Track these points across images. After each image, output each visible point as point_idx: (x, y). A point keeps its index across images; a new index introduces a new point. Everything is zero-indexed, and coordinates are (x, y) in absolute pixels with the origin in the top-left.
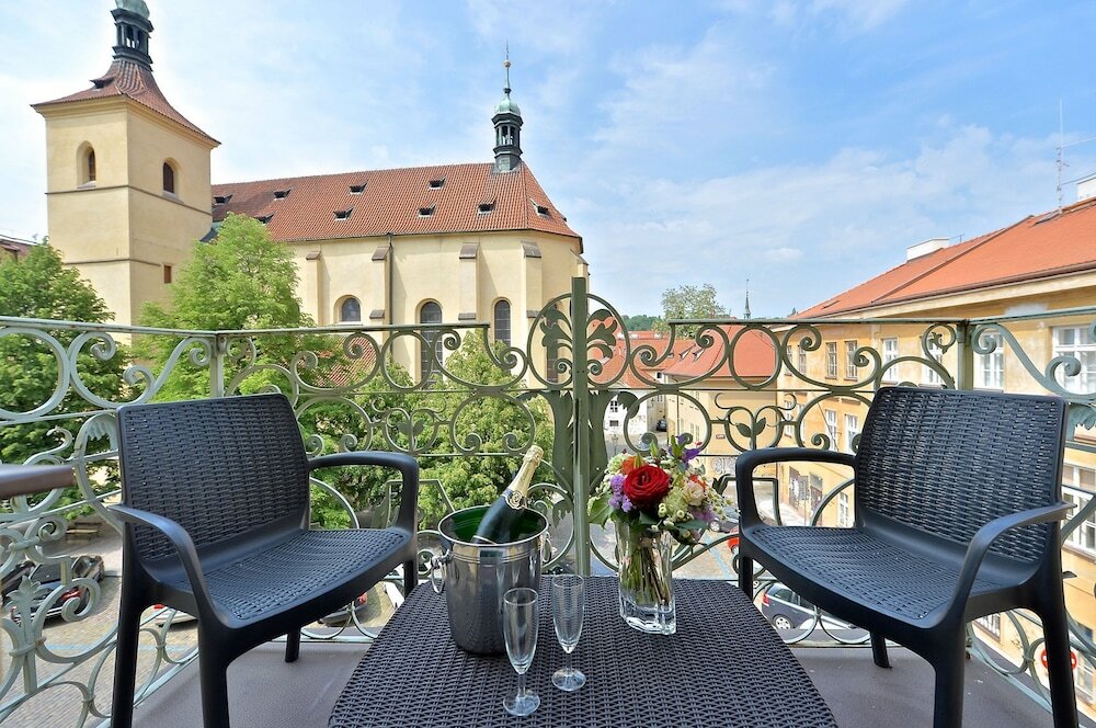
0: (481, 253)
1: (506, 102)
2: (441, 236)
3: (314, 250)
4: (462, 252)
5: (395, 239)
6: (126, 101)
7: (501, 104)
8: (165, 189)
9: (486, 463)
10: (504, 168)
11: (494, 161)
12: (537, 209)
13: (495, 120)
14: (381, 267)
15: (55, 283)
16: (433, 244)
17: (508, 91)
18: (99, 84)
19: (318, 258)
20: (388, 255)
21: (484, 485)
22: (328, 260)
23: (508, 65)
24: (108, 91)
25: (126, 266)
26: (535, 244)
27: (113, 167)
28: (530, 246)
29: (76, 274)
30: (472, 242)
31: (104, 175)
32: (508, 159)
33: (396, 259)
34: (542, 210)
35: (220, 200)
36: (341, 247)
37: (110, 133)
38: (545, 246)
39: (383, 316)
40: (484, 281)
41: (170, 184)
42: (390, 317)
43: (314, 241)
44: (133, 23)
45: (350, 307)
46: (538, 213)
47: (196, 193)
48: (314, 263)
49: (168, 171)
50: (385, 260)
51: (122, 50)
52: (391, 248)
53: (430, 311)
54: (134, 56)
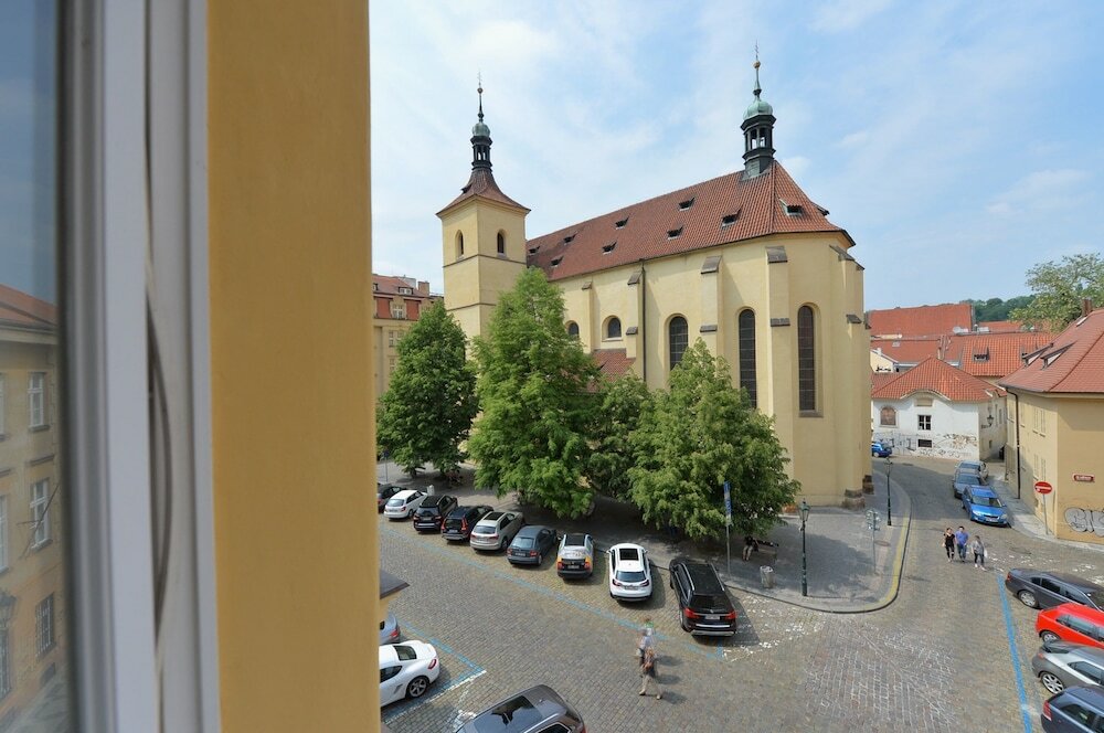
0: (724, 265)
1: (755, 105)
2: (685, 254)
3: (587, 281)
4: (704, 268)
5: (647, 264)
6: (477, 199)
7: (750, 108)
8: (498, 252)
9: (694, 472)
10: (754, 173)
11: (743, 168)
12: (786, 209)
13: (743, 127)
14: (635, 289)
15: (443, 325)
16: (678, 263)
17: (757, 92)
18: (465, 190)
19: (590, 287)
20: (641, 279)
21: (692, 492)
22: (598, 289)
23: (757, 66)
24: (470, 193)
25: (479, 307)
26: (782, 248)
27: (471, 247)
28: (774, 250)
29: (452, 316)
30: (715, 256)
31: (468, 251)
32: (757, 163)
33: (649, 281)
34: (792, 209)
35: (532, 251)
36: (607, 276)
37: (469, 222)
38: (793, 248)
39: (637, 333)
40: (726, 290)
41: (501, 248)
42: (642, 332)
43: (588, 273)
44: (482, 143)
45: (614, 326)
46: (788, 214)
47: (516, 251)
48: (587, 292)
49: (500, 238)
50: (638, 282)
51: (477, 164)
52: (644, 272)
53: (678, 325)
54: (482, 165)
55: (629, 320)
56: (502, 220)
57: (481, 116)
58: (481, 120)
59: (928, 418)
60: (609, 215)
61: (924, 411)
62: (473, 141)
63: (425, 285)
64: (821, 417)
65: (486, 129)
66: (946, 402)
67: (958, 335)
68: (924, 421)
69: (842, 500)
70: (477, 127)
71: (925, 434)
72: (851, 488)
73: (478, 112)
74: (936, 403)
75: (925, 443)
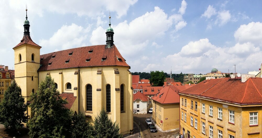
0: (103, 72)
1: (109, 28)
2: (92, 67)
3: (61, 71)
4: (98, 72)
5: (80, 68)
6: (26, 44)
7: (108, 29)
8: (32, 60)
10: (109, 47)
11: (106, 44)
12: (118, 59)
13: (106, 33)
14: (77, 76)
16: (90, 69)
17: (110, 25)
18: (22, 41)
19: (62, 73)
20: (78, 72)
22: (64, 74)
23: (110, 18)
25: (26, 78)
26: (117, 69)
27: (24, 59)
28: (116, 70)
30: (100, 69)
32: (110, 44)
33: (80, 73)
34: (119, 59)
35: (42, 59)
36: (67, 70)
37: (23, 51)
38: (120, 70)
39: (77, 89)
40: (103, 79)
41: (33, 59)
42: (79, 89)
43: (61, 69)
44: (27, 26)
45: (69, 86)
46: (118, 60)
47: (37, 60)
48: (61, 75)
49: (33, 56)
50: (77, 74)
51: (25, 33)
52: (79, 70)
53: (89, 87)
54: (27, 33)
55: (74, 84)
56: (33, 50)
57: (27, 18)
58: (27, 19)
59: (139, 105)
60: (66, 50)
61: (138, 104)
62: (24, 26)
63: (7, 67)
64: (125, 112)
65: (28, 22)
66: (142, 102)
67: (139, 83)
68: (138, 106)
69: (129, 132)
70: (26, 22)
71: (138, 109)
72: (131, 129)
73: (26, 17)
74: (140, 102)
75: (138, 111)
